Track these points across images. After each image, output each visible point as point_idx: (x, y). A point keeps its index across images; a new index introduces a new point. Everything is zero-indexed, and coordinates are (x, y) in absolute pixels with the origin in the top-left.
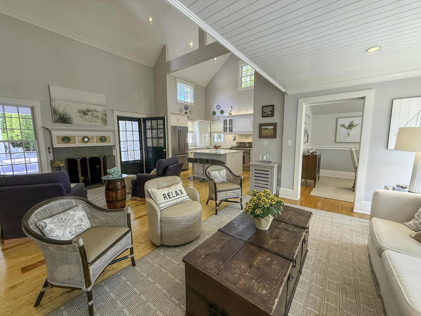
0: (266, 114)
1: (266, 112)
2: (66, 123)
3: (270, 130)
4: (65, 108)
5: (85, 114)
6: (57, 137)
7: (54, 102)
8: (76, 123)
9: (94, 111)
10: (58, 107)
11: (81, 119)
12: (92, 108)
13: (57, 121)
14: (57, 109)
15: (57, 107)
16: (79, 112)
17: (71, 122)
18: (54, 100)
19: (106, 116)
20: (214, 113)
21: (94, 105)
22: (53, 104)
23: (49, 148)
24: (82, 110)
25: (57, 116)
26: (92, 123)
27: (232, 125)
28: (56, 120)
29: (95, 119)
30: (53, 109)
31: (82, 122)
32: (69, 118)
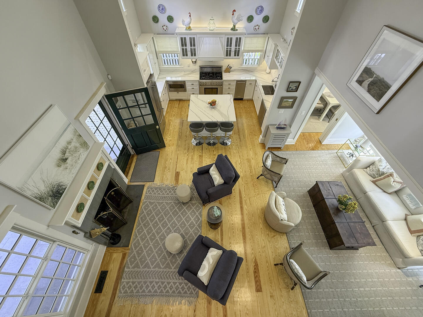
0: (290, 89)
1: (292, 87)
2: (61, 194)
3: (289, 102)
4: (44, 181)
5: (65, 160)
6: (73, 216)
7: (26, 189)
8: (68, 182)
9: (68, 144)
10: (37, 189)
11: (68, 171)
12: (62, 143)
13: (54, 205)
14: (40, 194)
15: (36, 191)
16: (59, 166)
17: (64, 187)
18: (23, 187)
19: (81, 136)
20: (155, 19)
21: (61, 136)
22: (28, 194)
23: (74, 232)
24: (59, 160)
25: (48, 199)
26: (79, 162)
27: (194, 46)
28: (52, 204)
29: (77, 154)
30: (36, 198)
31: (71, 173)
32: (59, 185)
